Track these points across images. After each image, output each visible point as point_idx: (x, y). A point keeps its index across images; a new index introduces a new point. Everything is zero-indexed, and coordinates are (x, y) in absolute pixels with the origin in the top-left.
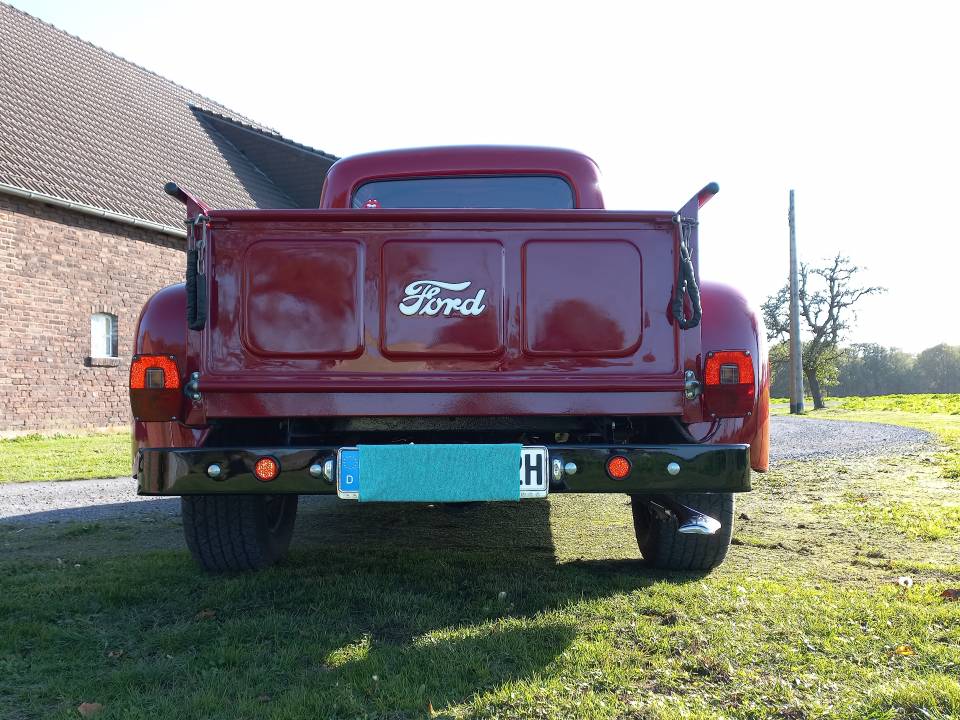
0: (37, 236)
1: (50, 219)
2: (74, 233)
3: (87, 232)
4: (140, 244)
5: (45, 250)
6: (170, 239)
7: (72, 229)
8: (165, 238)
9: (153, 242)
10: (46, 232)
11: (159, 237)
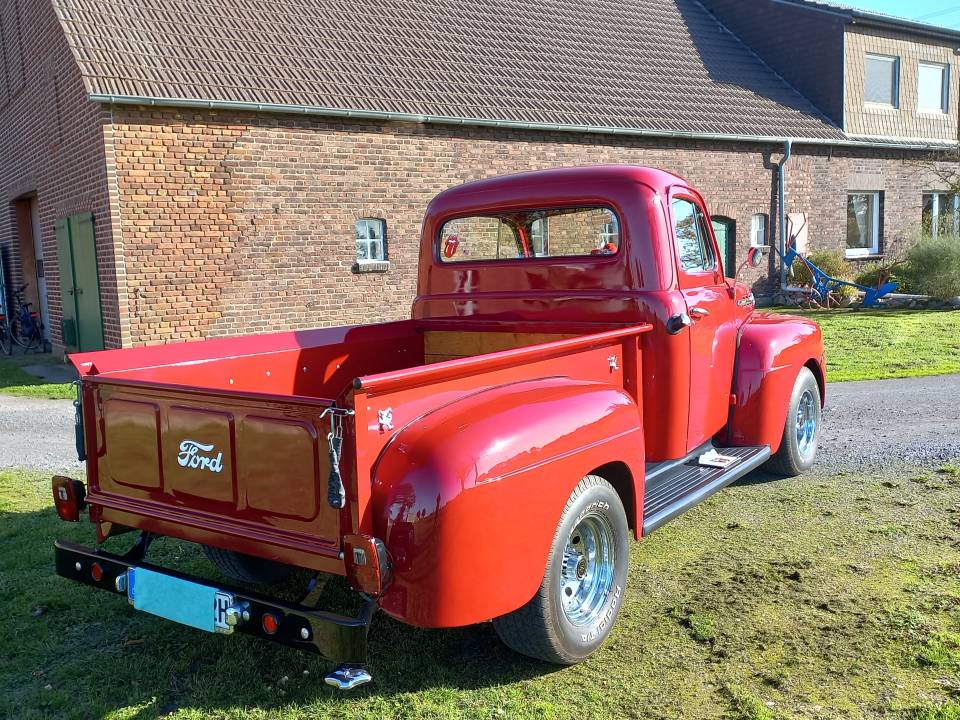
0: (472, 155)
1: (482, 138)
2: (505, 147)
3: (517, 144)
4: (567, 147)
5: (480, 167)
6: (598, 137)
7: (503, 144)
8: (592, 137)
9: (579, 143)
10: (479, 151)
11: (586, 137)
